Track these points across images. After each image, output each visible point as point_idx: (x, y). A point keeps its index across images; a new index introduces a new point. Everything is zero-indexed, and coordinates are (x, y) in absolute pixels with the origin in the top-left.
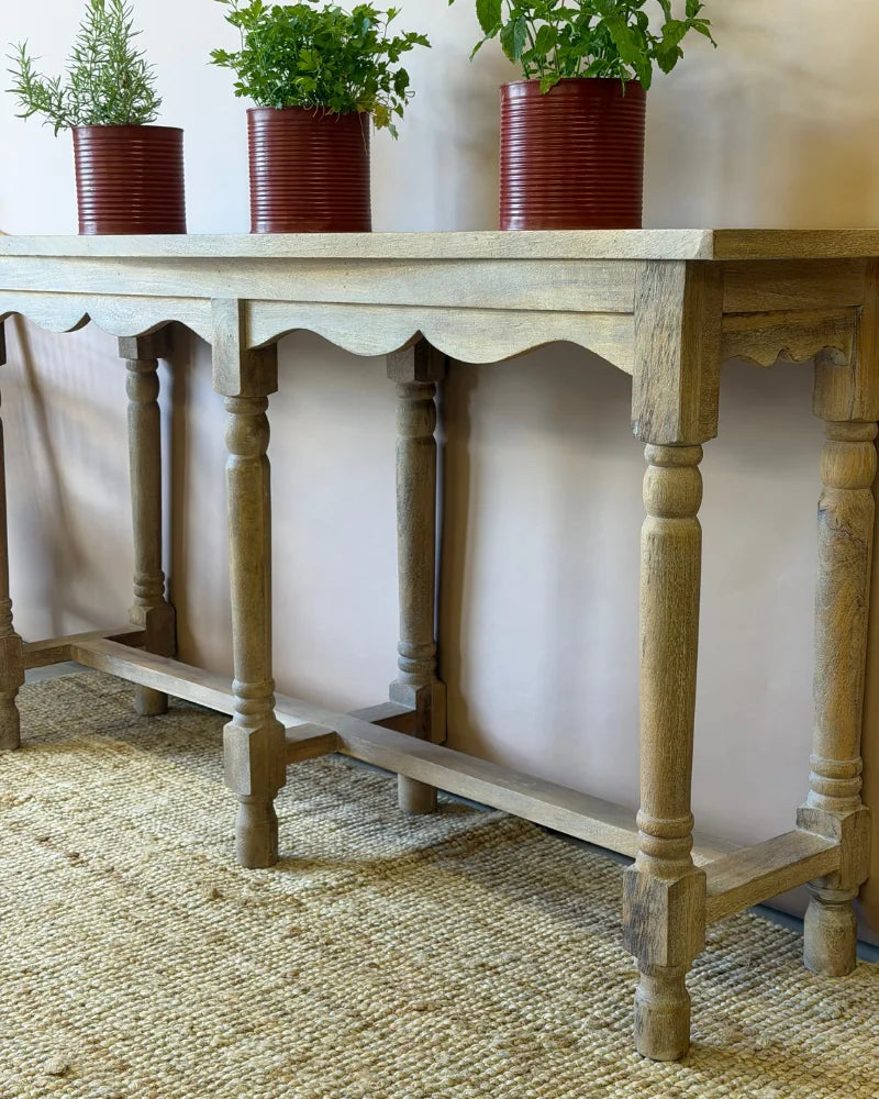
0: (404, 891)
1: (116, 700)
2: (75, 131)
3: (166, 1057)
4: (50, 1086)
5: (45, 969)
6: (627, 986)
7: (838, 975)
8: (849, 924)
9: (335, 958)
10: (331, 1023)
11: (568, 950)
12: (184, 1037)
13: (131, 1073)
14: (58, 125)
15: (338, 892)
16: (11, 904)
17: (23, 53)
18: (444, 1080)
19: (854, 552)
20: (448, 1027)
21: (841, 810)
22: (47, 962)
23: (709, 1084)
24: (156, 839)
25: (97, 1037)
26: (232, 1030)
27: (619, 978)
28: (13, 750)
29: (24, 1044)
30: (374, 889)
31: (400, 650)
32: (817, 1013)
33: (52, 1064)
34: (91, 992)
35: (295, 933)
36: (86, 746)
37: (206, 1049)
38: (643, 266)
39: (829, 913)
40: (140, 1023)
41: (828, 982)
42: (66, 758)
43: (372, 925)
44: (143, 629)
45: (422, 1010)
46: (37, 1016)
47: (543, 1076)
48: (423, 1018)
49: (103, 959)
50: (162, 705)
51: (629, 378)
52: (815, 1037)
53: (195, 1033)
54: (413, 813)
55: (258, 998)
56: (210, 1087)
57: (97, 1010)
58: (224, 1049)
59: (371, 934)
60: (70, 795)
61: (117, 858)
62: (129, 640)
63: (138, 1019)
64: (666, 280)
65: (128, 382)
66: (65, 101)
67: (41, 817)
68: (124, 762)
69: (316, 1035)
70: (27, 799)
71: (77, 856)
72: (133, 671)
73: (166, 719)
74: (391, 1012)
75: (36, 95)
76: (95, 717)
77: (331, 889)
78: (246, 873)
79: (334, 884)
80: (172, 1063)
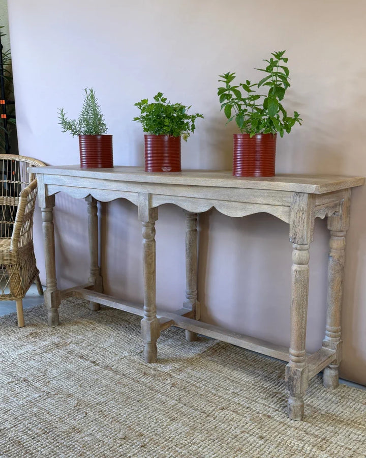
0: (200, 368)
1: (82, 305)
2: (80, 136)
3: (153, 430)
4: (122, 442)
5: (103, 403)
6: (277, 397)
7: (334, 389)
8: (337, 374)
9: (189, 393)
10: (198, 415)
11: (256, 386)
12: (156, 423)
13: (145, 437)
14: (74, 134)
15: (180, 370)
16: (82, 380)
17: (62, 112)
18: (238, 432)
19: (340, 268)
20: (233, 414)
21: (336, 341)
22: (102, 400)
23: (313, 427)
24: (116, 354)
25: (129, 425)
26: (169, 420)
27: (274, 394)
28: (58, 325)
29: (108, 429)
30: (191, 368)
31: (186, 292)
32: (333, 401)
33: (120, 435)
34: (120, 409)
35: (173, 385)
36: (80, 323)
37: (164, 427)
38: (293, 193)
39: (332, 371)
40: (140, 419)
41: (333, 391)
42: (76, 327)
43: (195, 381)
44: (93, 284)
45: (223, 409)
46: (108, 419)
47: (266, 428)
48: (224, 412)
49: (120, 398)
50: (99, 308)
51: (288, 225)
52: (336, 409)
53: (158, 422)
54: (191, 341)
55: (172, 408)
56: (170, 439)
57: (125, 416)
58: (169, 426)
59: (196, 384)
60: (83, 341)
61: (108, 362)
62: (90, 288)
63: (139, 418)
64: (301, 198)
65: (88, 209)
66: (77, 127)
67: (77, 349)
68: (94, 328)
69: (195, 419)
70: (70, 343)
71: (94, 362)
72: (98, 300)
73: (102, 312)
74: (214, 410)
75: (67, 125)
76: (78, 312)
77: (178, 369)
78: (149, 365)
79: (178, 367)
80: (156, 432)
